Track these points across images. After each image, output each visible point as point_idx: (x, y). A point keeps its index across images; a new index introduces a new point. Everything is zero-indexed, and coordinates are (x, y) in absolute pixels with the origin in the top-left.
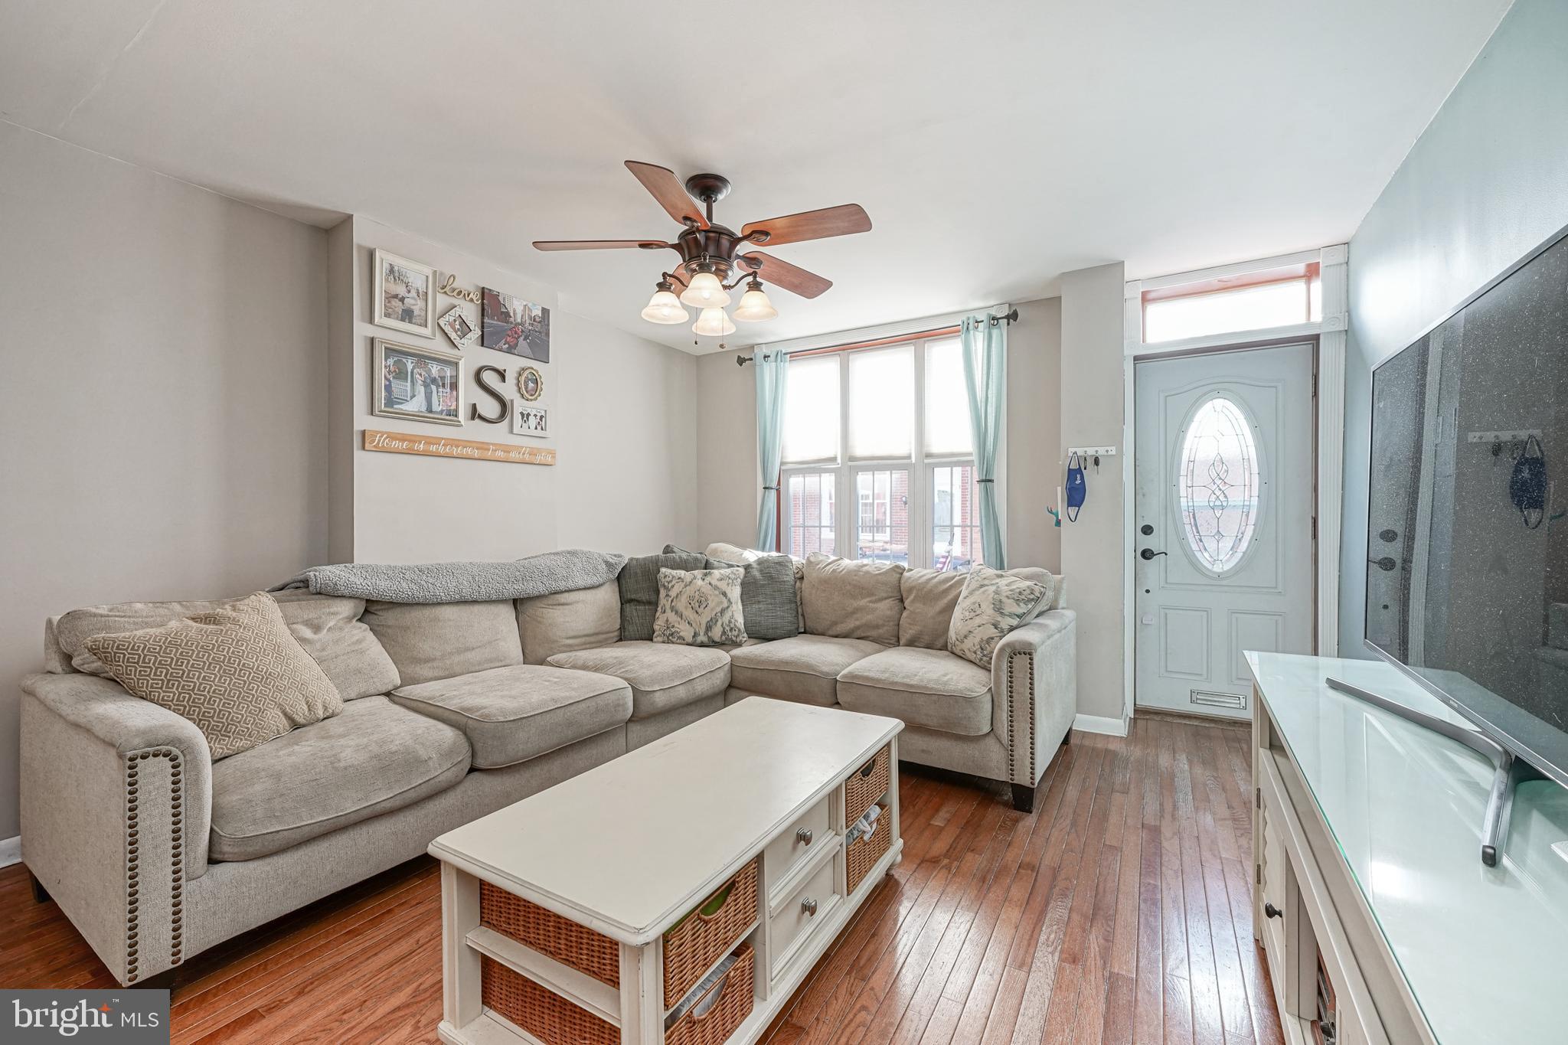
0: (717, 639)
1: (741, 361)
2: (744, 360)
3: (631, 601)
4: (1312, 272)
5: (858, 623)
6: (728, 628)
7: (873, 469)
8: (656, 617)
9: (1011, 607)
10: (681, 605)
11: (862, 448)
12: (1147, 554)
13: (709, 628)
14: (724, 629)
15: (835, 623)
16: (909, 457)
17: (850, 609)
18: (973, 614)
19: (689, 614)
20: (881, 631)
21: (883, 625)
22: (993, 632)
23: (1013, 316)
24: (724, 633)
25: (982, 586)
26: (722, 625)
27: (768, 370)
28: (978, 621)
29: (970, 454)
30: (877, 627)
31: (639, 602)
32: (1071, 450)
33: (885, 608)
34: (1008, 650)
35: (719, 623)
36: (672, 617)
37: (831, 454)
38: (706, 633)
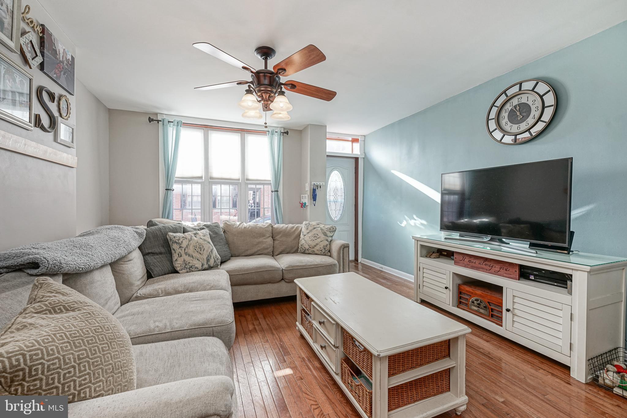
0: (212, 265)
1: (150, 120)
2: (153, 120)
3: (148, 254)
4: (355, 140)
5: (259, 248)
6: (216, 259)
7: (221, 183)
8: (174, 260)
9: (329, 234)
10: (191, 251)
11: (216, 173)
13: (208, 260)
14: (215, 259)
15: (247, 250)
16: (239, 180)
17: (255, 243)
18: (315, 238)
19: (196, 254)
20: (269, 250)
21: (269, 248)
22: (327, 243)
23: (287, 133)
24: (215, 261)
25: (315, 228)
26: (214, 258)
27: (171, 131)
28: (319, 240)
29: (270, 181)
30: (267, 249)
31: (153, 254)
32: (313, 183)
33: (269, 241)
34: (343, 247)
35: (212, 257)
36: (187, 258)
37: (199, 175)
38: (207, 263)
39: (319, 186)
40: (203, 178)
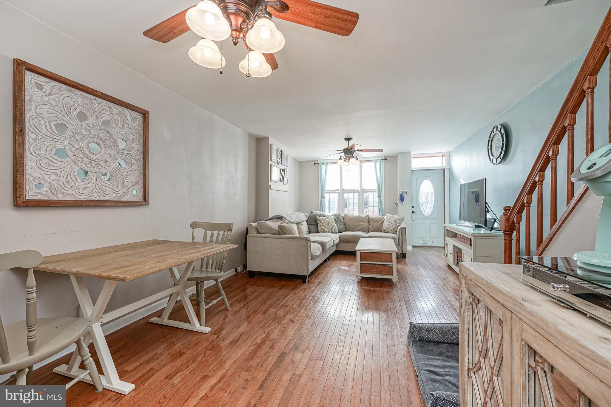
0: (333, 232)
1: (315, 164)
2: (316, 164)
3: (310, 224)
4: (443, 156)
5: (360, 228)
7: (349, 193)
8: (318, 227)
9: (398, 222)
10: (324, 224)
11: (346, 187)
12: (413, 212)
13: (332, 229)
15: (354, 228)
16: (358, 190)
17: (358, 225)
18: (390, 224)
19: (327, 227)
20: (365, 229)
21: (366, 228)
22: (396, 226)
23: (386, 159)
24: (335, 230)
25: (391, 218)
27: (324, 167)
28: (391, 225)
29: (376, 190)
30: (365, 228)
31: (311, 224)
32: (401, 190)
33: (366, 224)
34: (402, 229)
36: (323, 227)
37: (338, 189)
38: (331, 231)
39: (405, 193)
40: (340, 190)
